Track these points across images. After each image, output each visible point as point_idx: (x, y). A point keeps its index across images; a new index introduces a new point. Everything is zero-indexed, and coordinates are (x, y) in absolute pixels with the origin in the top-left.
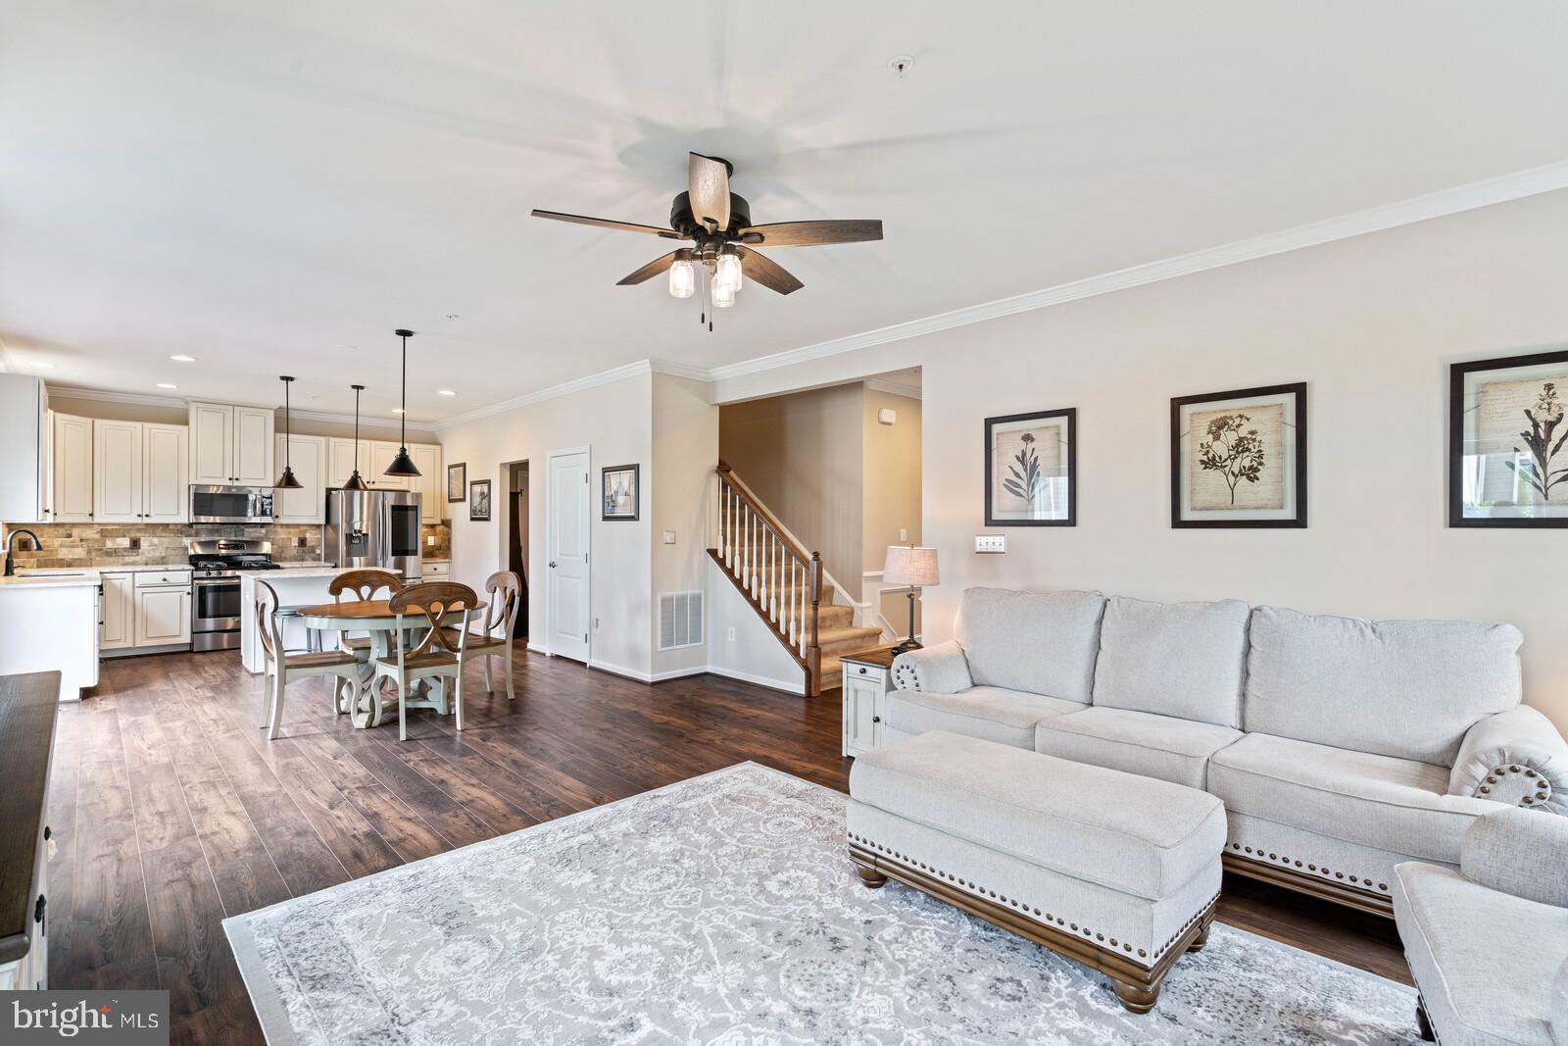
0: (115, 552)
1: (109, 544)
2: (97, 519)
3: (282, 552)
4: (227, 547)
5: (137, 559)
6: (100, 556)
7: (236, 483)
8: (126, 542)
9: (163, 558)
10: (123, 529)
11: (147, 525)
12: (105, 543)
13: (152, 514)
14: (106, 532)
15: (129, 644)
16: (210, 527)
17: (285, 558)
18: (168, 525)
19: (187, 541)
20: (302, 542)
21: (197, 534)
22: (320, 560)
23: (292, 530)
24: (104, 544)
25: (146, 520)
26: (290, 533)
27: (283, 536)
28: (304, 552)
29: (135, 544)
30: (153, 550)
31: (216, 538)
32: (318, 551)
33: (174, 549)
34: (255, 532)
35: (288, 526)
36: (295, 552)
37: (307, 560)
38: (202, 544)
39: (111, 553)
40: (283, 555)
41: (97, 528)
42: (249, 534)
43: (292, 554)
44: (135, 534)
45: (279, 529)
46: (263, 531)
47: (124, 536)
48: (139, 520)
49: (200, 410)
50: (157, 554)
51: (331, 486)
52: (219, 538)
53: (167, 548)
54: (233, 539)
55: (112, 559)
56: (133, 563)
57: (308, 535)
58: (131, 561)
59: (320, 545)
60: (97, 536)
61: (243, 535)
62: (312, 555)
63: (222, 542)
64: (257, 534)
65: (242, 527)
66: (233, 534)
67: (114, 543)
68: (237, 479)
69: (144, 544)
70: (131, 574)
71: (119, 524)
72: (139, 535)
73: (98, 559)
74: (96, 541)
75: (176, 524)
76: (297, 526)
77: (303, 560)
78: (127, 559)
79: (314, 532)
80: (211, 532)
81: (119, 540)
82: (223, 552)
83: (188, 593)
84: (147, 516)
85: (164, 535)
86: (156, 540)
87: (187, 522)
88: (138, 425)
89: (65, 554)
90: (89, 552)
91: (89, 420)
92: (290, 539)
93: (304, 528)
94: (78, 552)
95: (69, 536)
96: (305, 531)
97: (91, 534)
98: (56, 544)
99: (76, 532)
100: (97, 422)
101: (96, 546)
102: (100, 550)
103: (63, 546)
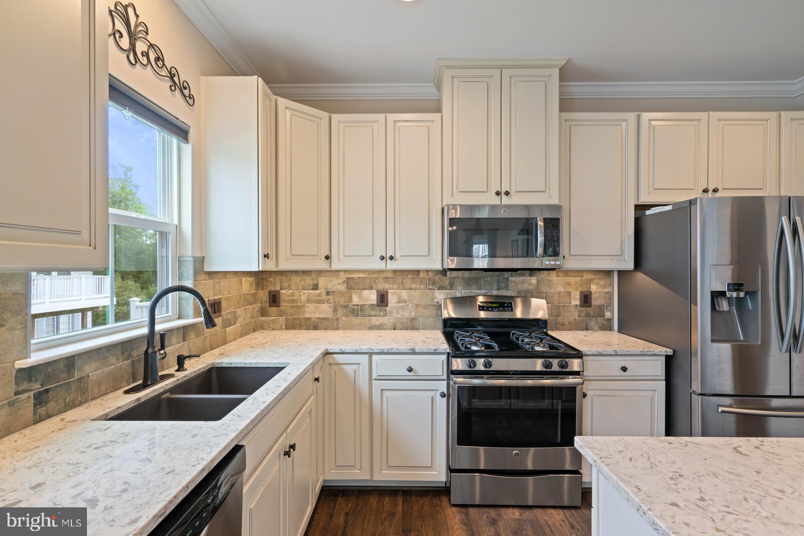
0: (362, 310)
1: (356, 300)
2: (335, 266)
3: (558, 315)
4: (489, 307)
5: (385, 320)
6: (347, 316)
7: (506, 201)
8: (372, 297)
9: (413, 319)
10: (370, 278)
11: (395, 271)
12: (351, 297)
13: (398, 256)
14: (353, 282)
15: (367, 477)
16: (466, 274)
17: (563, 325)
18: (418, 272)
19: (440, 296)
20: (586, 299)
21: (452, 286)
22: (610, 329)
23: (573, 280)
24: (350, 299)
25: (392, 265)
26: (569, 284)
27: (561, 289)
28: (588, 315)
29: (383, 299)
30: (403, 308)
31: (474, 292)
32: (608, 315)
33: (426, 307)
34: (523, 282)
35: (570, 272)
36: (576, 314)
37: (592, 329)
38: (458, 301)
39: (358, 311)
40: (560, 319)
43: (572, 318)
44: (383, 286)
45: (555, 278)
46: (534, 280)
47: (371, 288)
48: (380, 265)
49: (456, 81)
50: (406, 314)
51: (644, 199)
52: (477, 292)
53: (417, 306)
54: (495, 293)
55: (361, 320)
56: (380, 327)
57: (594, 288)
58: (378, 323)
59: (611, 304)
60: (343, 288)
61: (507, 287)
62: (599, 320)
63: (481, 299)
64: (526, 286)
65: (506, 274)
66: (495, 286)
67: (360, 297)
68: (507, 193)
69: (392, 299)
70: (367, 356)
71: (365, 271)
72: (386, 286)
73: (344, 319)
74: (341, 293)
75: (427, 271)
76: (579, 272)
77: (587, 329)
78: (376, 321)
79: (602, 283)
80: (468, 283)
81: (366, 293)
82: (483, 315)
83: (443, 395)
84: (392, 258)
85: (414, 286)
86: (404, 294)
87: (438, 267)
88: (381, 117)
89: (312, 312)
90: (335, 310)
91: (324, 115)
92: (569, 294)
93: (587, 276)
94: (324, 311)
95: (316, 287)
96: (590, 281)
97: (337, 285)
98: (304, 298)
99: (322, 281)
100: (335, 117)
101: (342, 301)
102: (346, 307)
103: (309, 301)
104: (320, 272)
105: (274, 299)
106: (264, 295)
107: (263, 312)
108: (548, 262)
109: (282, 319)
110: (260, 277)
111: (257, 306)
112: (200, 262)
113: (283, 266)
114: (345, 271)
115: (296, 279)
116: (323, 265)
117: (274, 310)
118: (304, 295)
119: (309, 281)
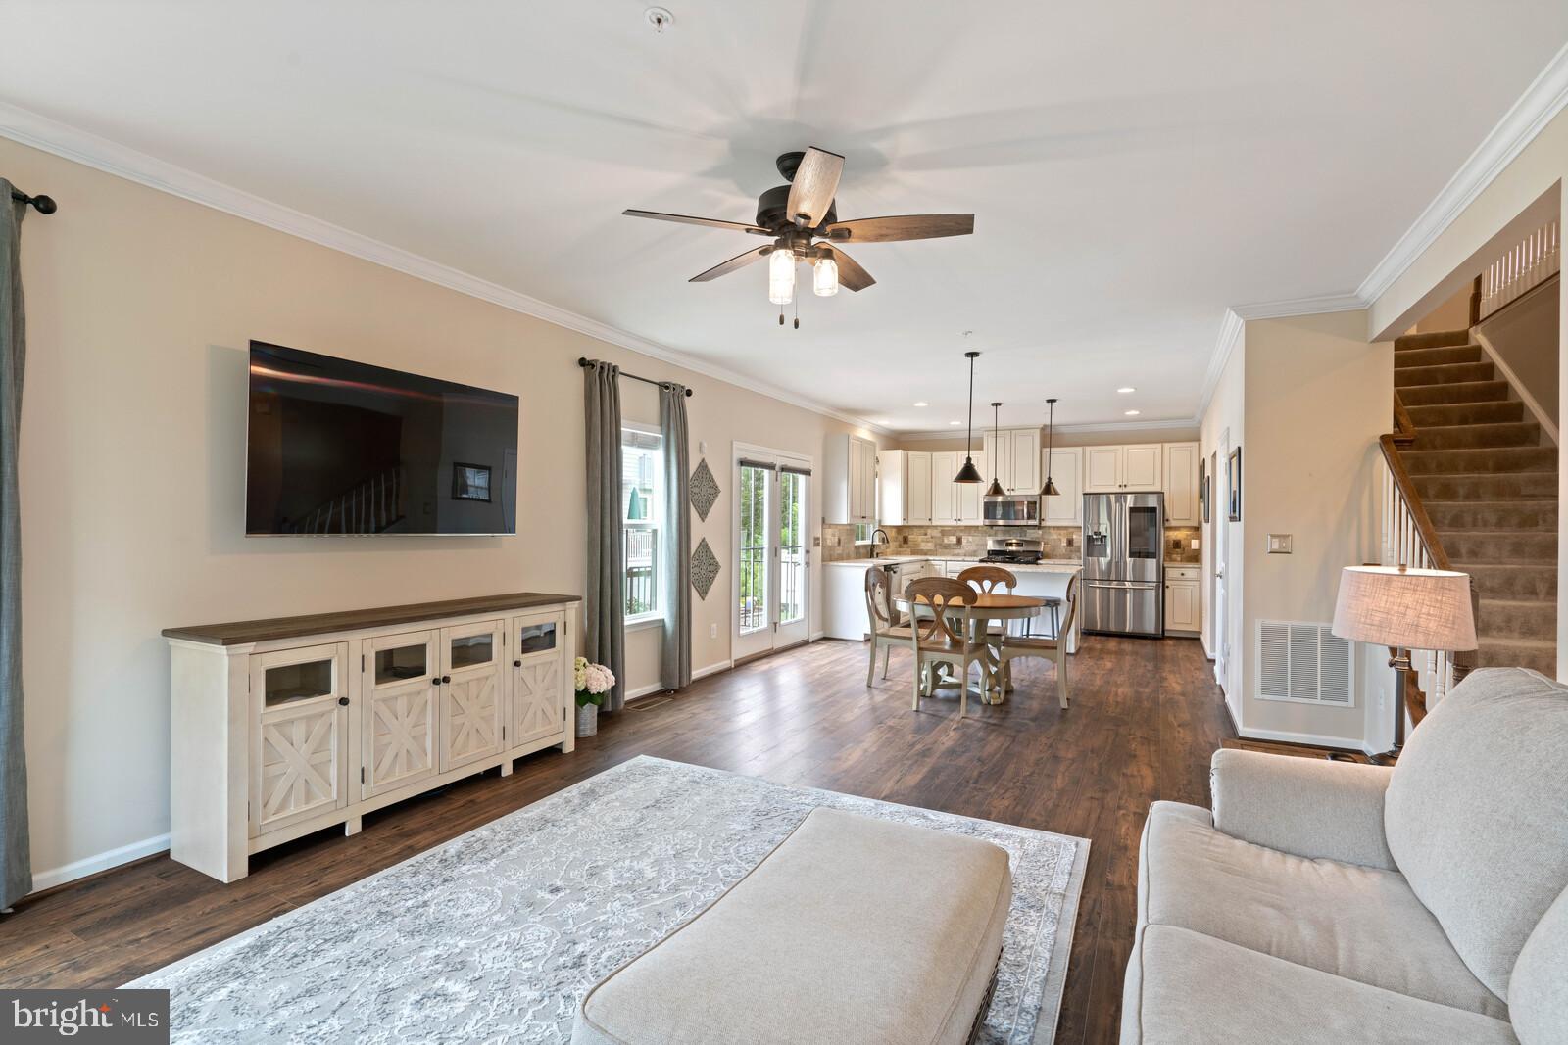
1: (946, 541)
2: (935, 523)
3: (1053, 551)
4: (1019, 545)
5: (960, 551)
7: (1013, 493)
8: (954, 539)
9: (975, 552)
10: (953, 530)
11: (964, 527)
13: (962, 519)
14: (945, 531)
16: (1003, 528)
17: (1056, 556)
18: (974, 527)
19: (989, 539)
20: (1070, 542)
21: (995, 534)
23: (1062, 532)
24: (943, 540)
25: (960, 523)
26: (1060, 534)
27: (1056, 537)
28: (1071, 551)
29: (959, 541)
30: (969, 545)
31: (1007, 537)
34: (1034, 532)
35: (1059, 528)
36: (1064, 550)
37: (1074, 559)
38: (999, 542)
39: (947, 547)
40: (1053, 553)
41: (940, 529)
42: (1032, 534)
43: (1061, 553)
44: (959, 534)
45: (1052, 531)
46: (1040, 532)
47: (954, 535)
48: (954, 523)
50: (971, 548)
51: (1088, 491)
52: (1009, 537)
53: (977, 545)
54: (1018, 538)
55: (947, 551)
56: (958, 555)
57: (1074, 537)
60: (939, 535)
61: (1025, 535)
62: (1078, 554)
63: (1012, 541)
64: (1036, 535)
65: (1024, 529)
66: (1018, 535)
67: (948, 539)
68: (1013, 490)
69: (964, 541)
71: (950, 526)
72: (961, 534)
74: (938, 537)
75: (978, 526)
76: (1066, 528)
77: (1070, 559)
78: (956, 552)
79: (1078, 533)
80: (1004, 533)
81: (951, 537)
82: (1010, 549)
84: (958, 520)
85: (973, 534)
86: (971, 538)
87: (982, 524)
89: (924, 546)
90: (935, 546)
91: (929, 454)
92: (1060, 540)
93: (1071, 530)
94: (930, 546)
95: (926, 534)
96: (1073, 533)
97: (936, 533)
98: (920, 539)
99: (929, 531)
100: (934, 454)
101: (938, 541)
102: (940, 544)
103: (923, 541)
104: (928, 527)
105: (906, 540)
106: (900, 538)
107: (900, 547)
108: (1031, 522)
109: (909, 550)
110: (899, 529)
111: (897, 543)
112: (880, 521)
113: (911, 523)
114: (941, 526)
115: (916, 530)
116: (928, 523)
117: (905, 545)
118: (920, 538)
119: (923, 531)
